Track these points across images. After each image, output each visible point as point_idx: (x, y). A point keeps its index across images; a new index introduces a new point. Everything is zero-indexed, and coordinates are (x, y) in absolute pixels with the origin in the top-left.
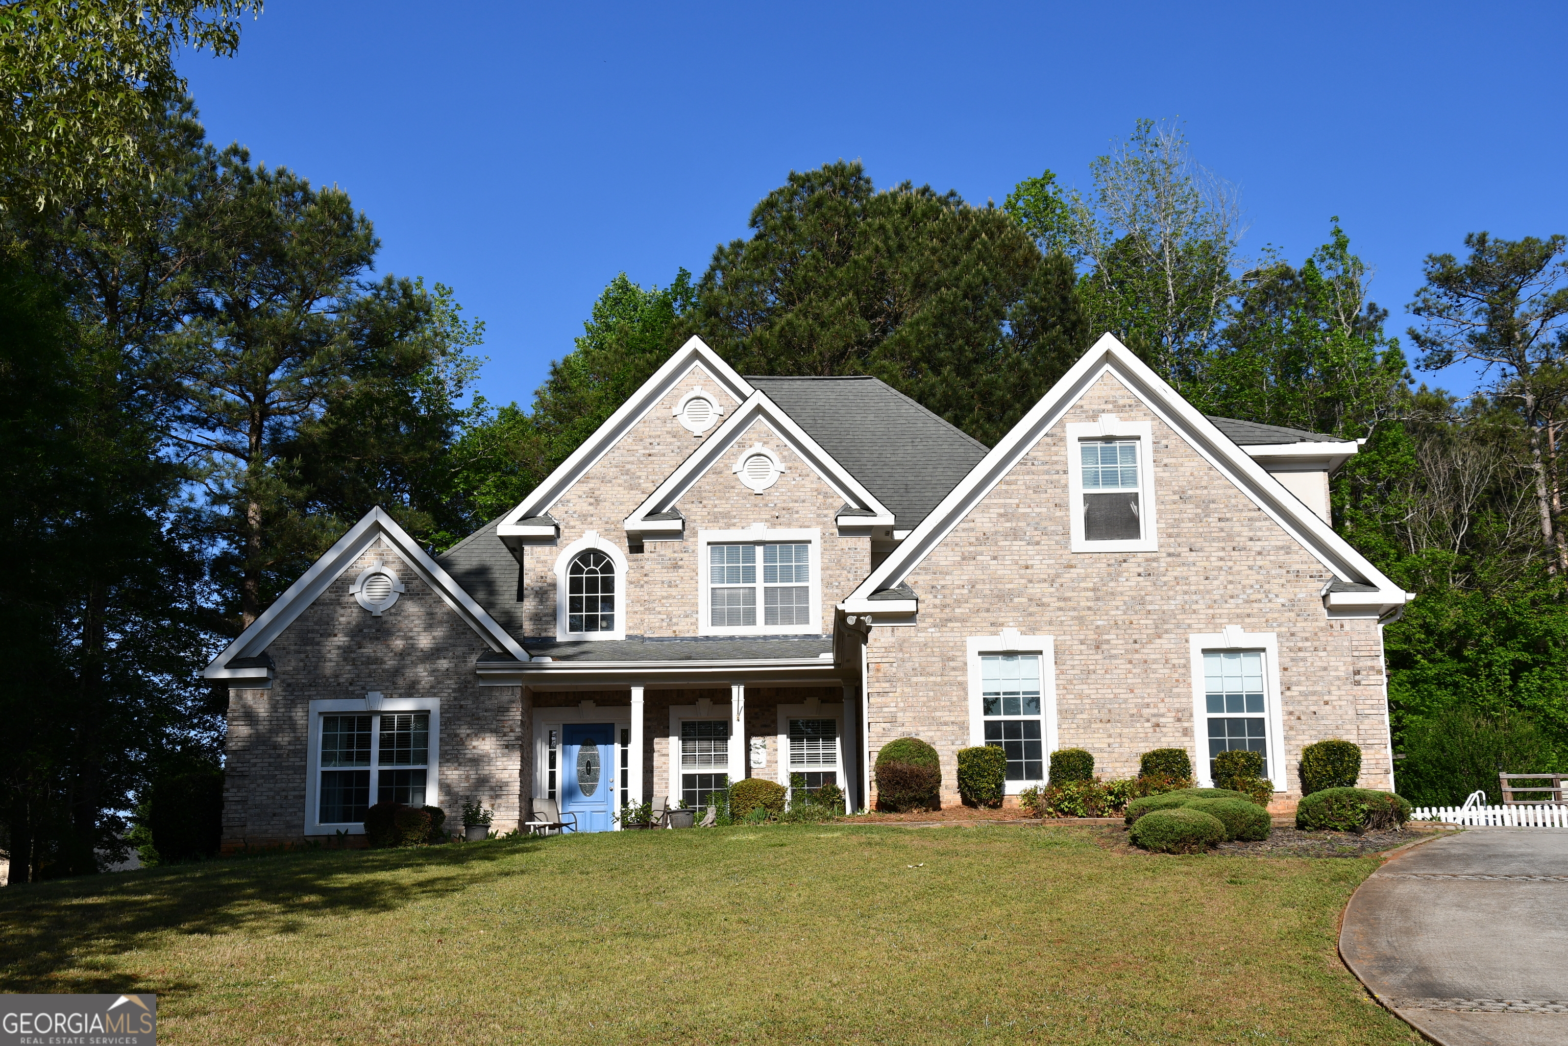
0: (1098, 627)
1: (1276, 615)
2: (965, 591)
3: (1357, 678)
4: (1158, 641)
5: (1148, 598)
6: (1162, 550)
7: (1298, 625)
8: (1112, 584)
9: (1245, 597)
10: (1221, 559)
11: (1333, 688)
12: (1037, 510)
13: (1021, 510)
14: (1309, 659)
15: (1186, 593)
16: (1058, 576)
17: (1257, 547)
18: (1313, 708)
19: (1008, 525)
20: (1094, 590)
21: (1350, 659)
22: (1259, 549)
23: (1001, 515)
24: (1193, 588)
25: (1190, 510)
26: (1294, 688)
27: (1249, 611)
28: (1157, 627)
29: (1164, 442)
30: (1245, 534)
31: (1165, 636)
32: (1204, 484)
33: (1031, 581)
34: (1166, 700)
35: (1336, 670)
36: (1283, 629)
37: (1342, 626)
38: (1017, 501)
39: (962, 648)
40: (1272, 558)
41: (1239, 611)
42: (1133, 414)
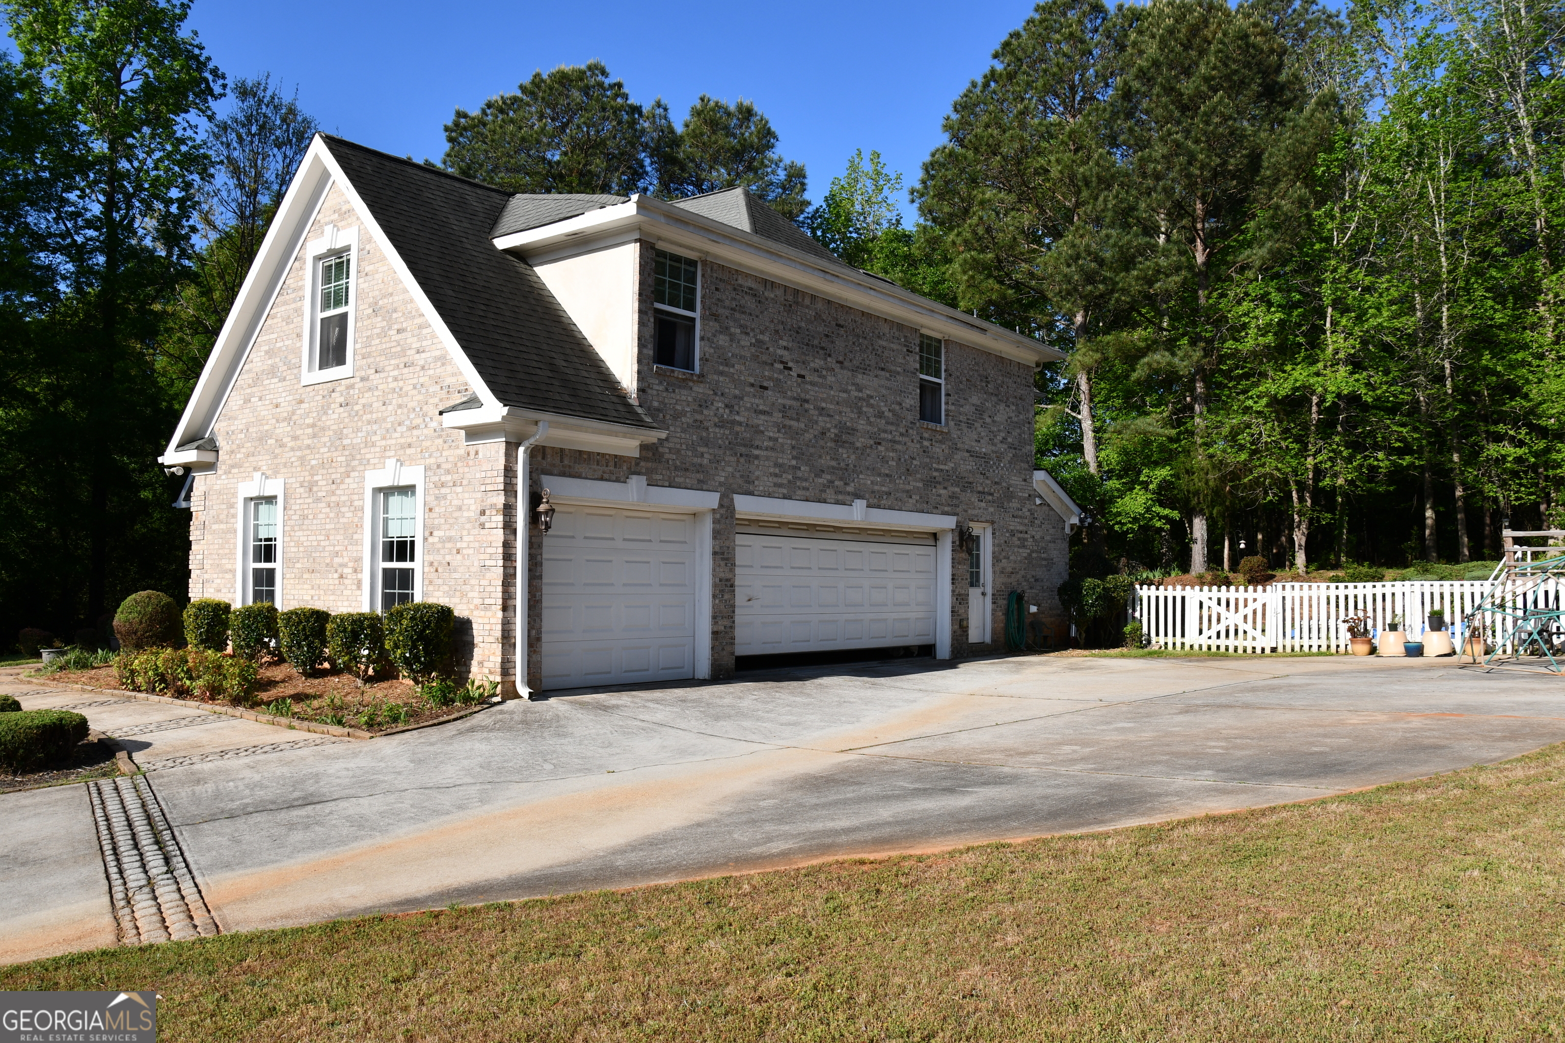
0: (312, 467)
1: (429, 443)
2: (243, 436)
3: (483, 519)
4: (347, 480)
5: (345, 431)
6: (357, 374)
7: (444, 454)
8: (324, 418)
9: (407, 423)
10: (396, 379)
11: (465, 533)
12: (287, 343)
13: (278, 345)
14: (449, 497)
15: (369, 423)
16: (293, 413)
17: (420, 359)
18: (448, 558)
19: (270, 362)
20: (313, 426)
21: (479, 495)
22: (422, 363)
23: (267, 352)
24: (374, 416)
25: (379, 322)
26: (436, 533)
27: (409, 440)
28: (348, 465)
29: (368, 247)
30: (414, 346)
31: (352, 474)
32: (390, 290)
33: (278, 421)
34: (349, 548)
35: (469, 510)
36: (432, 460)
37: (477, 453)
38: (275, 336)
39: (235, 495)
40: (431, 372)
41: (403, 441)
42: (350, 220)
